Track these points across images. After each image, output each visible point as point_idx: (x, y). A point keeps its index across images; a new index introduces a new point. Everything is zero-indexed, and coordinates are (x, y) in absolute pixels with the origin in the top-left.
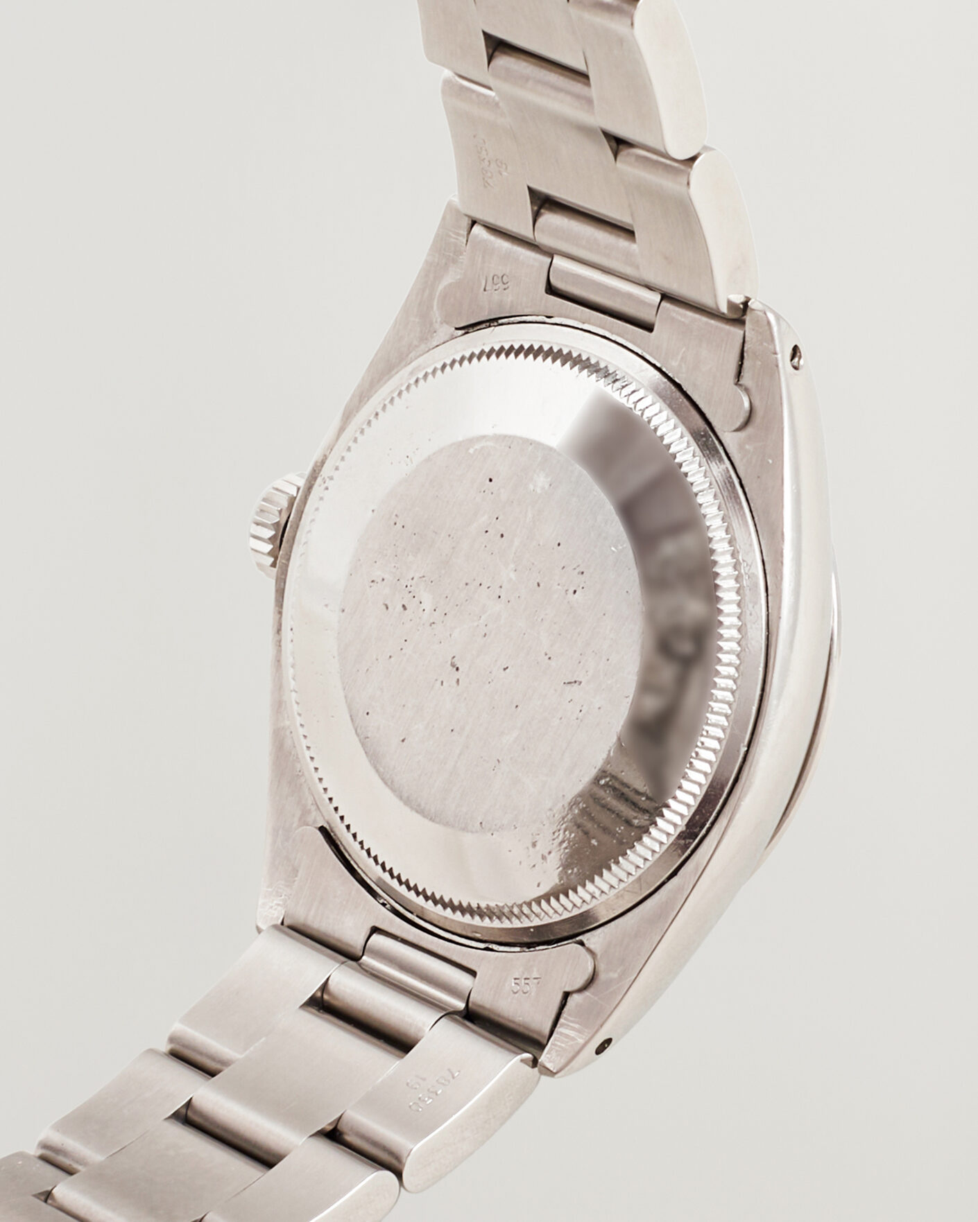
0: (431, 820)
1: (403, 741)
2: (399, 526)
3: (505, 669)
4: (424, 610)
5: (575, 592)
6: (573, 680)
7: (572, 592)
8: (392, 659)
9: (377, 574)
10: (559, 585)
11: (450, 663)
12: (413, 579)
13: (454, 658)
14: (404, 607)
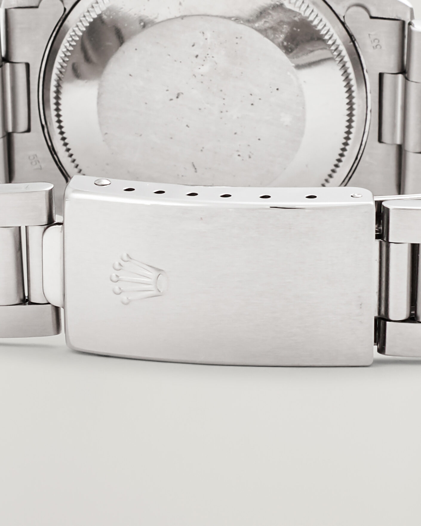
0: (98, 103)
1: (130, 75)
2: (237, 41)
3: (187, 126)
4: (200, 69)
5: (239, 155)
6: (196, 167)
7: (239, 154)
8: (168, 57)
9: (208, 34)
10: (240, 145)
11: (179, 92)
12: (213, 57)
13: (182, 93)
14: (197, 56)
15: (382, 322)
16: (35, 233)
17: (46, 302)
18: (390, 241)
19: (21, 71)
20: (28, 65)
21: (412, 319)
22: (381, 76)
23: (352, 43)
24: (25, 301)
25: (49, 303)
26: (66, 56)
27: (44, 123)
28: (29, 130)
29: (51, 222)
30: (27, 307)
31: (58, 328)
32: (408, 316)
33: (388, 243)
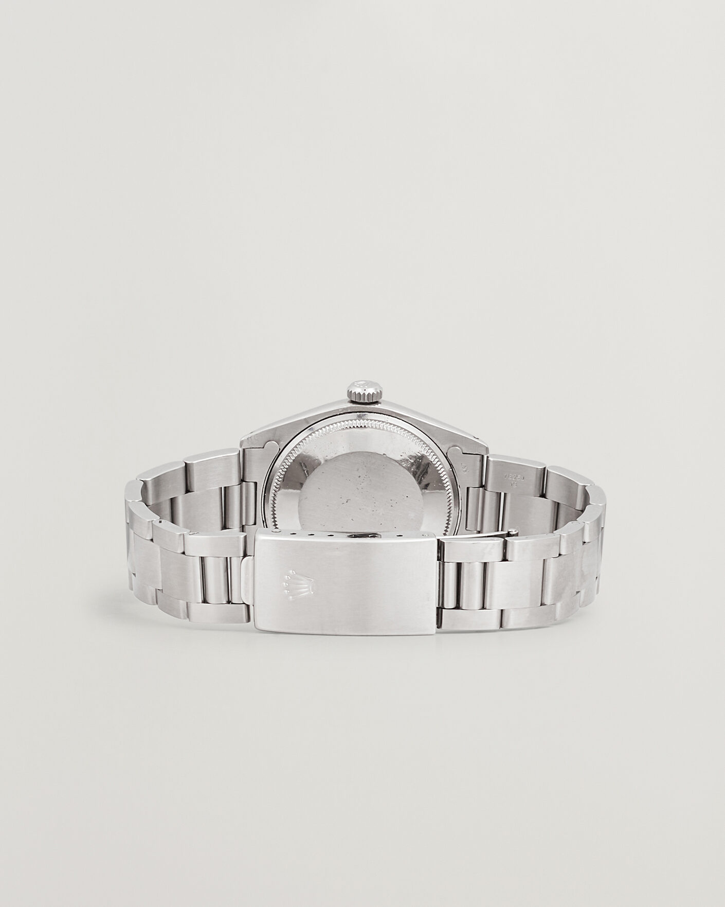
0: (299, 505)
11: (348, 499)
13: (350, 500)
14: (359, 477)
15: (440, 609)
16: (235, 562)
17: (242, 603)
18: (445, 561)
19: (252, 485)
20: (256, 483)
21: (458, 607)
22: (468, 488)
23: (451, 469)
24: (229, 602)
25: (244, 603)
26: (280, 477)
27: (264, 520)
28: (255, 524)
29: (245, 555)
30: (230, 605)
31: (249, 620)
32: (455, 606)
33: (444, 562)
